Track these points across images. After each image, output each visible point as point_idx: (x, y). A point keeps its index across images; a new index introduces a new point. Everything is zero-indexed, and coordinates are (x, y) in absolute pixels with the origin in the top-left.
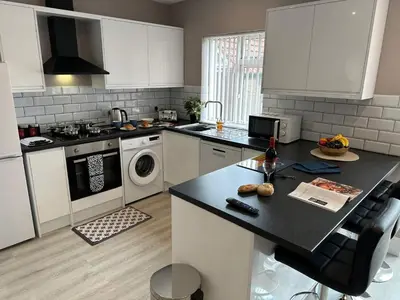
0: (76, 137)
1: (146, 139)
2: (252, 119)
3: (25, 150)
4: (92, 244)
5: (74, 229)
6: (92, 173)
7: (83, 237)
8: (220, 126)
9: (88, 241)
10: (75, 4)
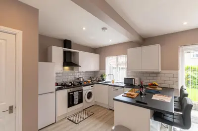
0: (70, 86)
1: (90, 86)
2: (125, 79)
3: (56, 90)
4: (76, 124)
5: (68, 119)
6: (75, 98)
7: (72, 121)
8: (113, 82)
9: (75, 122)
10: (72, 47)
